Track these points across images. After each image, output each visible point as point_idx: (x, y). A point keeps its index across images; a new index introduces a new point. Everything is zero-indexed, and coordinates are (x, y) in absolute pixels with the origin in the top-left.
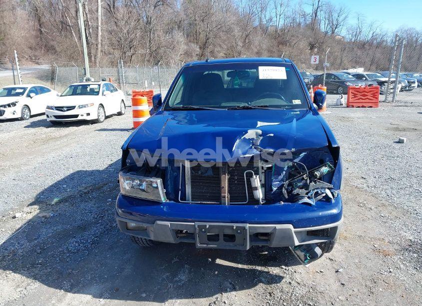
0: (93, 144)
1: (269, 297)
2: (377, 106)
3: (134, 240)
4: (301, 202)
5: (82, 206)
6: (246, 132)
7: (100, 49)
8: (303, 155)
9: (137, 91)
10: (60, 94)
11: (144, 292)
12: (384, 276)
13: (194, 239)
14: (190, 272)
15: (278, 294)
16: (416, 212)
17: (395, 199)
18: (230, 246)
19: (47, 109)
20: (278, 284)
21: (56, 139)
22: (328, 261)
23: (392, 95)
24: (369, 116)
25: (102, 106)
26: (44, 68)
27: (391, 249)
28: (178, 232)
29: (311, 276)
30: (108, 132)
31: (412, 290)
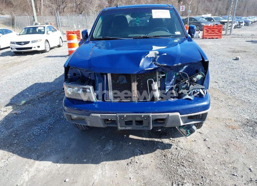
0: (44, 66)
1: (164, 158)
2: (221, 37)
3: (77, 126)
4: (184, 98)
5: (40, 105)
6: (148, 53)
7: (42, 4)
8: (185, 67)
9: (69, 31)
10: (18, 34)
11: (85, 158)
12: (234, 141)
13: (116, 124)
14: (113, 145)
15: (169, 156)
16: (249, 102)
17: (236, 94)
18: (139, 127)
19: (11, 44)
20: (169, 149)
21: (18, 63)
22: (199, 134)
23: (230, 31)
24: (216, 44)
25: (47, 41)
26: (6, 17)
27: (236, 125)
28: (106, 120)
29: (189, 144)
30: (52, 58)
31: (251, 149)
